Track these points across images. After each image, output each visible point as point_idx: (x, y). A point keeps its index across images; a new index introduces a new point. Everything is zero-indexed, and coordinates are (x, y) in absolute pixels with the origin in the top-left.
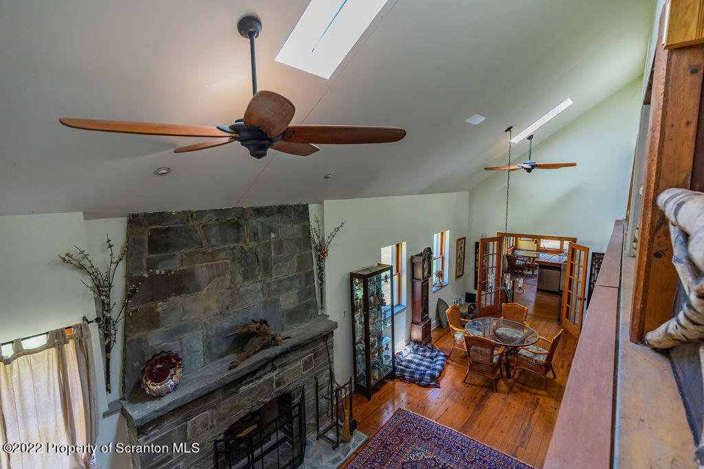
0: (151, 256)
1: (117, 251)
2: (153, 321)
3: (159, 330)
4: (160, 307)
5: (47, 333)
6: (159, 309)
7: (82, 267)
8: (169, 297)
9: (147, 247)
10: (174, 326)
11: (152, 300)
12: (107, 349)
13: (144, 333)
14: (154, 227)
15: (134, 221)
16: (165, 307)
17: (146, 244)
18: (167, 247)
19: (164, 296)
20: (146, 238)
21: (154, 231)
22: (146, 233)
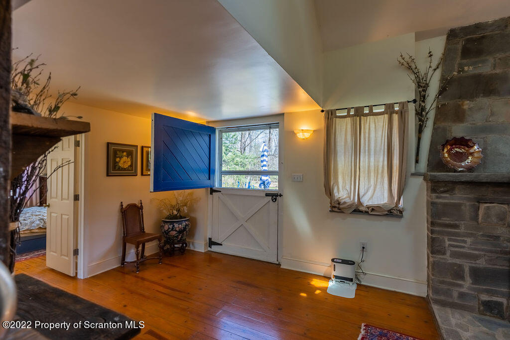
0: (463, 61)
1: (436, 61)
2: (459, 116)
3: (463, 125)
4: (467, 105)
5: (385, 105)
6: (466, 107)
7: (410, 68)
8: (476, 97)
9: (460, 54)
10: (478, 124)
11: (459, 98)
12: (420, 130)
13: (449, 124)
14: (469, 37)
15: (452, 35)
16: (472, 105)
17: (460, 51)
18: (479, 53)
19: (471, 97)
20: (460, 47)
21: (468, 41)
22: (460, 43)
